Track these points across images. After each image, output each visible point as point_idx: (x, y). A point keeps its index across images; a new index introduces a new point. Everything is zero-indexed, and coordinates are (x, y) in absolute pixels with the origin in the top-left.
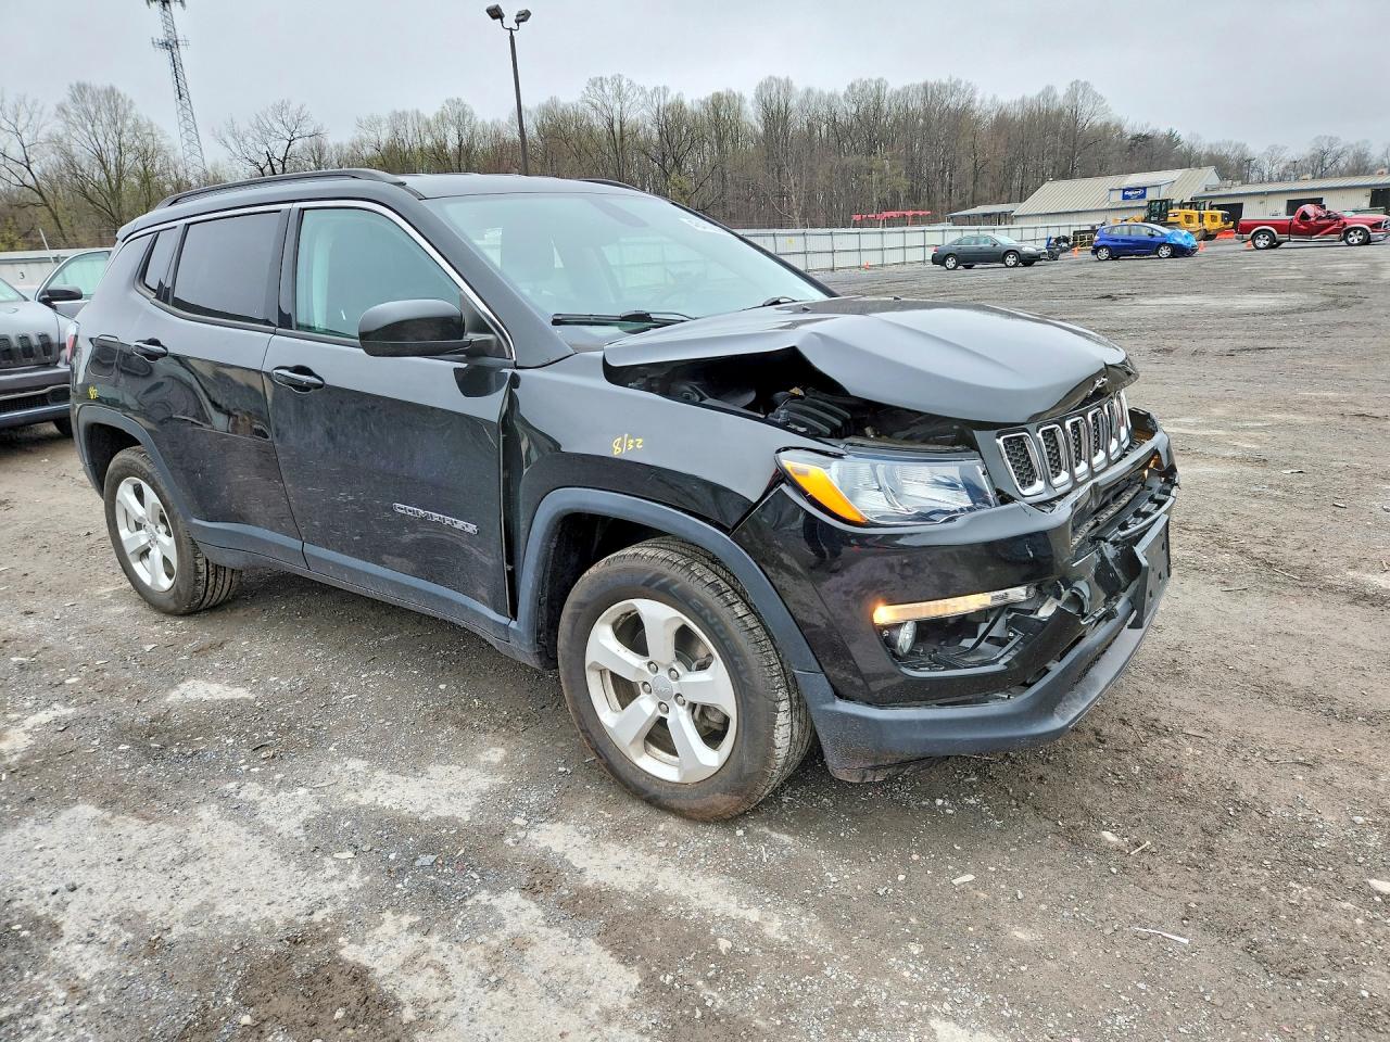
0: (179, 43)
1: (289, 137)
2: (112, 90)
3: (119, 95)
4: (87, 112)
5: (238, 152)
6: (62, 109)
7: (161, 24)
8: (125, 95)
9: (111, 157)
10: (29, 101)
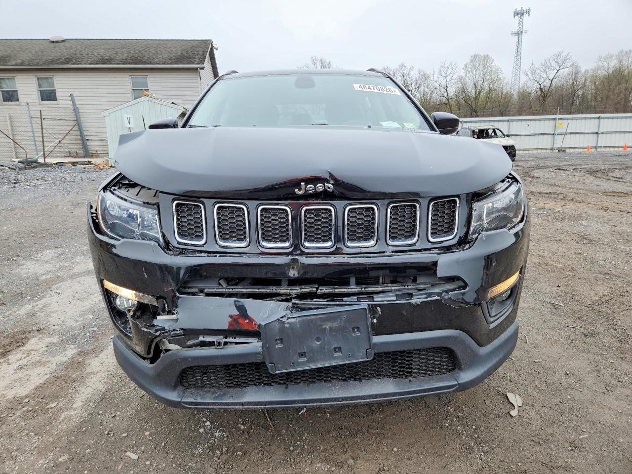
0: (523, 32)
1: (558, 68)
2: (487, 55)
3: (489, 57)
4: (475, 66)
5: (531, 78)
6: (466, 66)
7: (517, 25)
8: (491, 58)
9: (480, 83)
10: (453, 64)
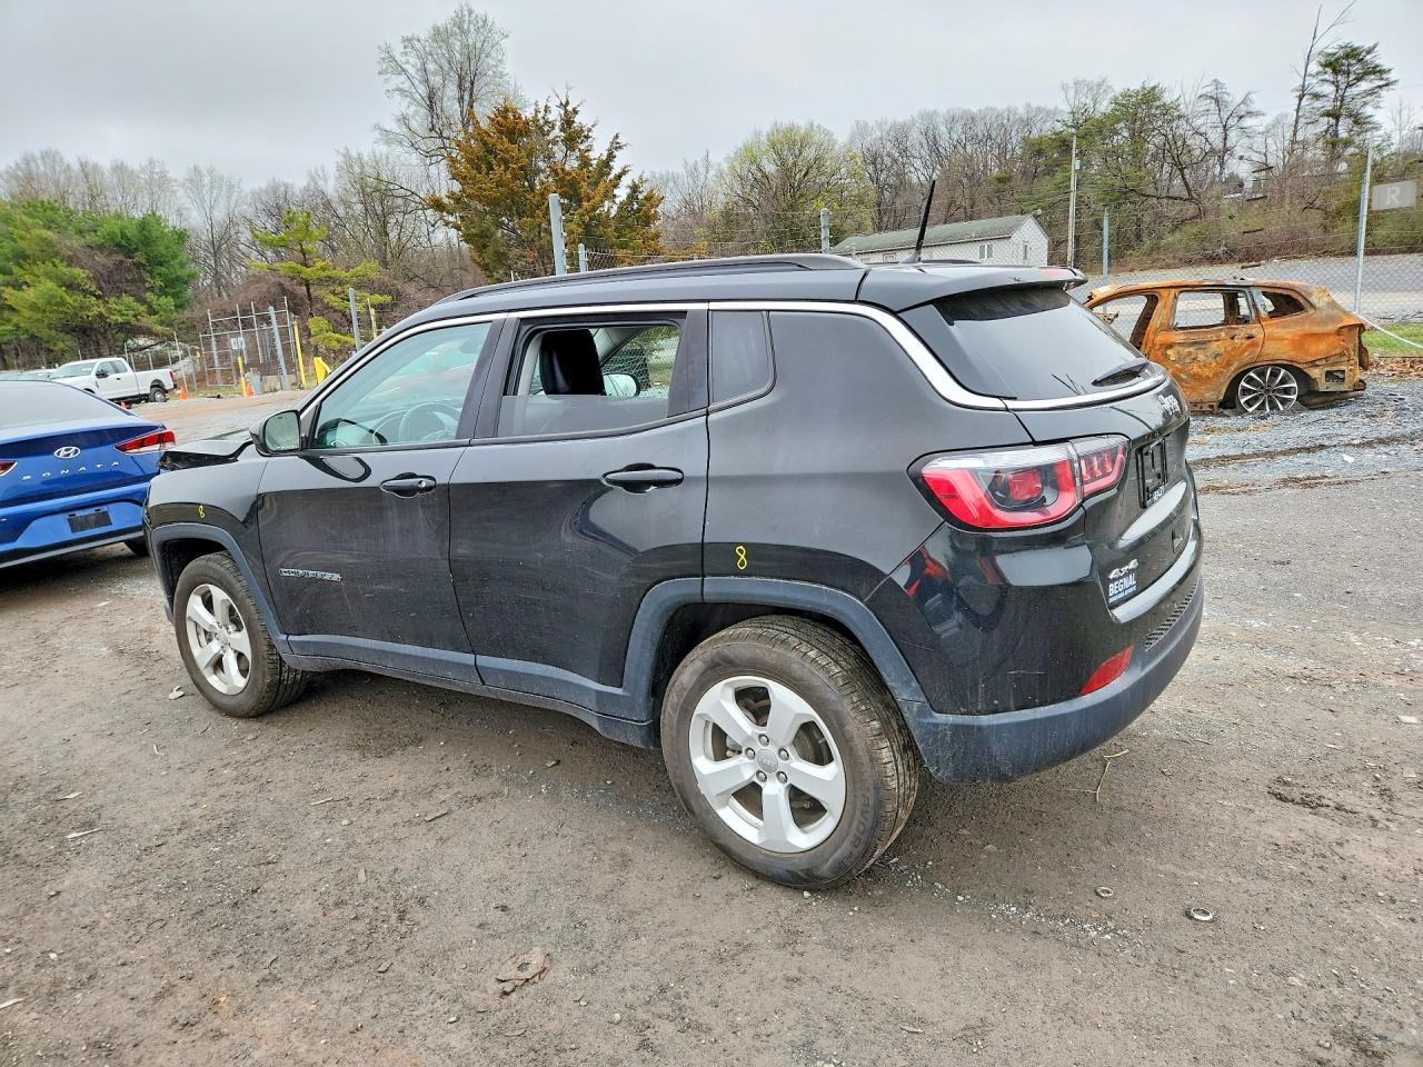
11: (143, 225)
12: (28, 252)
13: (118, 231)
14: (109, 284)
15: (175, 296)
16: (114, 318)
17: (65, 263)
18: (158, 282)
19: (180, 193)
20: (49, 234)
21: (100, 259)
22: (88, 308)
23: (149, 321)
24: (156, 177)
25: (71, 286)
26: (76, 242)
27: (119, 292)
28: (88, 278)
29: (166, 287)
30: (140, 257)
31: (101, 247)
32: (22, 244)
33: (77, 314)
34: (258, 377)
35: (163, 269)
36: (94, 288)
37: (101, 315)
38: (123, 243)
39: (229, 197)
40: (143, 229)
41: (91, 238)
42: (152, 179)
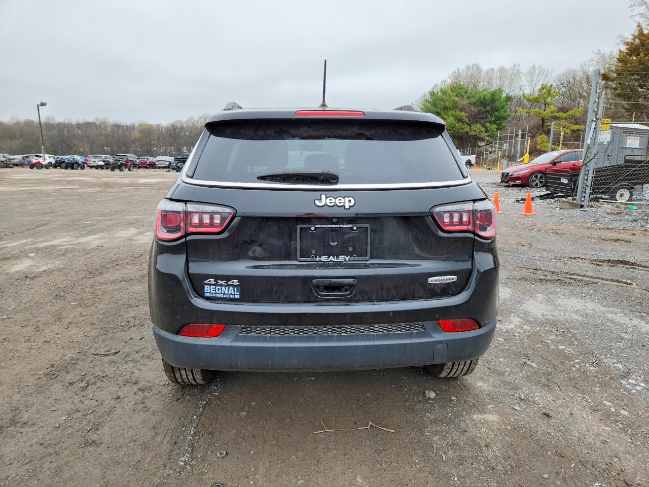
11: (493, 94)
12: (448, 106)
13: (482, 96)
14: (474, 119)
15: (498, 125)
16: (472, 133)
17: (459, 111)
18: (493, 119)
19: (524, 78)
20: (456, 99)
21: (473, 108)
22: (464, 129)
23: (484, 135)
24: (515, 72)
25: (459, 120)
26: (465, 102)
27: (476, 123)
28: (466, 117)
29: (496, 120)
30: (488, 108)
31: (474, 104)
32: (447, 103)
33: (458, 131)
34: (507, 162)
35: (497, 113)
36: (467, 121)
37: (467, 133)
38: (484, 102)
39: (545, 79)
40: (493, 95)
41: (472, 100)
42: (513, 73)
